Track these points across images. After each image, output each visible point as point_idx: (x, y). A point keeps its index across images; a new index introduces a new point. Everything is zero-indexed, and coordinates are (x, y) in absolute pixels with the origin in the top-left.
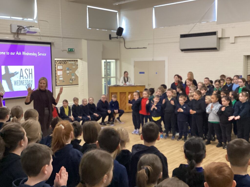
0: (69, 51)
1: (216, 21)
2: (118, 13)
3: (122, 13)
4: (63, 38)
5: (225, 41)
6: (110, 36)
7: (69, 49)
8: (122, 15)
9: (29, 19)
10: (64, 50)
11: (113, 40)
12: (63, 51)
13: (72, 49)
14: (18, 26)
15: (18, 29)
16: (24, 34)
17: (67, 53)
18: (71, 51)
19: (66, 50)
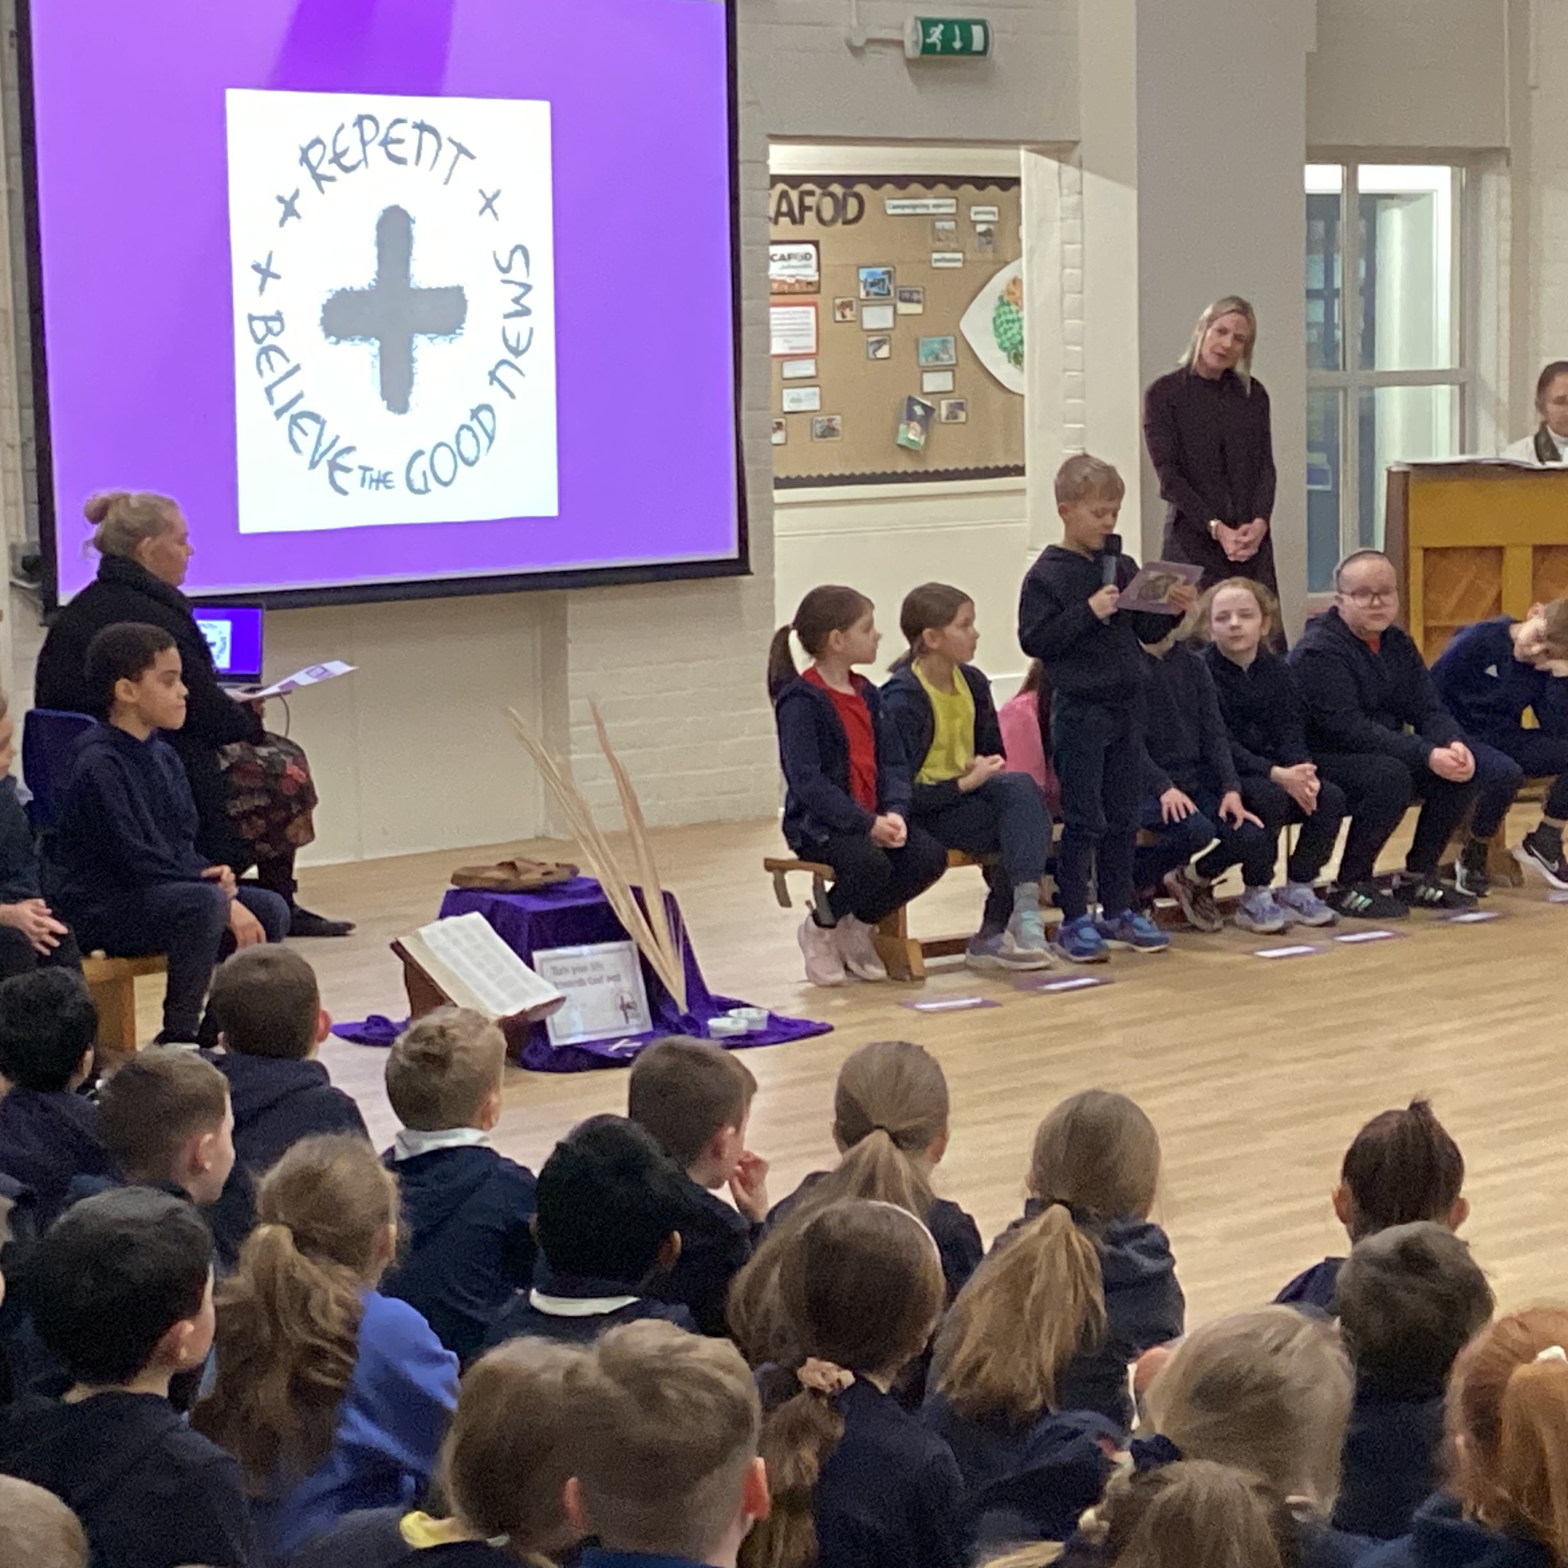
0: (928, 49)
7: (927, 24)
10: (871, 42)
12: (856, 51)
13: (966, 26)
18: (947, 48)
19: (894, 35)
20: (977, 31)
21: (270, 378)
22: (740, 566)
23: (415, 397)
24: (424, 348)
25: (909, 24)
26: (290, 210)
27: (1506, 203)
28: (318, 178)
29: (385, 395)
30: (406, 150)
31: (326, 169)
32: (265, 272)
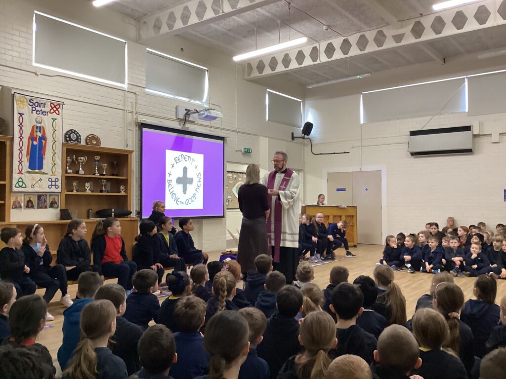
0: (245, 152)
1: (467, 110)
2: (302, 103)
3: (308, 102)
4: (239, 132)
5: (484, 140)
6: (293, 134)
7: (245, 149)
8: (307, 106)
9: (198, 102)
10: (239, 150)
11: (296, 140)
12: (236, 151)
13: (249, 149)
14: (186, 110)
15: (186, 114)
16: (193, 122)
17: (242, 155)
18: (247, 152)
19: (241, 150)
21: (170, 188)
22: (223, 217)
23: (187, 192)
24: (188, 186)
25: (243, 149)
26: (173, 166)
27: (303, 176)
28: (177, 162)
29: (183, 191)
30: (187, 159)
31: (178, 161)
32: (170, 174)
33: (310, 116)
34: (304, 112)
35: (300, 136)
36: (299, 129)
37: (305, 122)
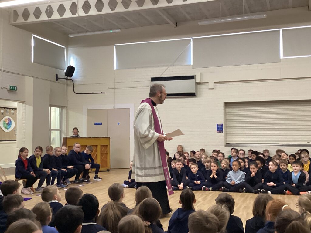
0: (10, 89)
1: (192, 64)
2: (65, 49)
3: (71, 49)
4: (4, 71)
5: (203, 87)
6: (57, 75)
7: (11, 86)
8: (70, 51)
10: (4, 88)
11: (59, 81)
12: (2, 88)
17: (7, 92)
18: (13, 89)
19: (6, 87)
20: (16, 88)
25: (8, 86)
33: (72, 61)
34: (67, 57)
35: (64, 77)
36: (62, 71)
37: (69, 65)
